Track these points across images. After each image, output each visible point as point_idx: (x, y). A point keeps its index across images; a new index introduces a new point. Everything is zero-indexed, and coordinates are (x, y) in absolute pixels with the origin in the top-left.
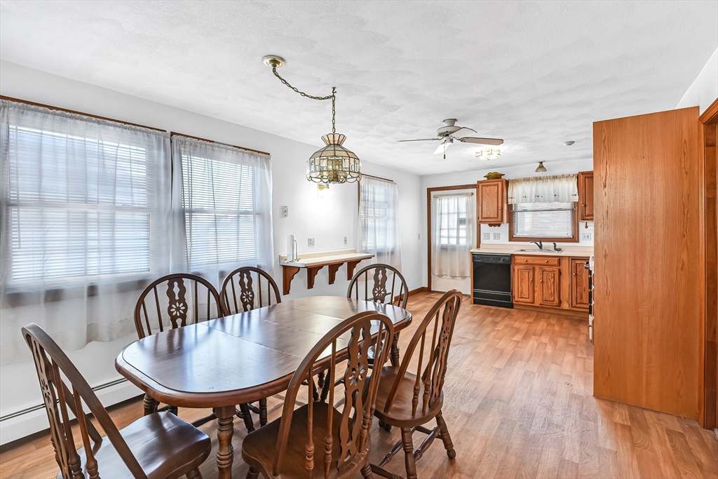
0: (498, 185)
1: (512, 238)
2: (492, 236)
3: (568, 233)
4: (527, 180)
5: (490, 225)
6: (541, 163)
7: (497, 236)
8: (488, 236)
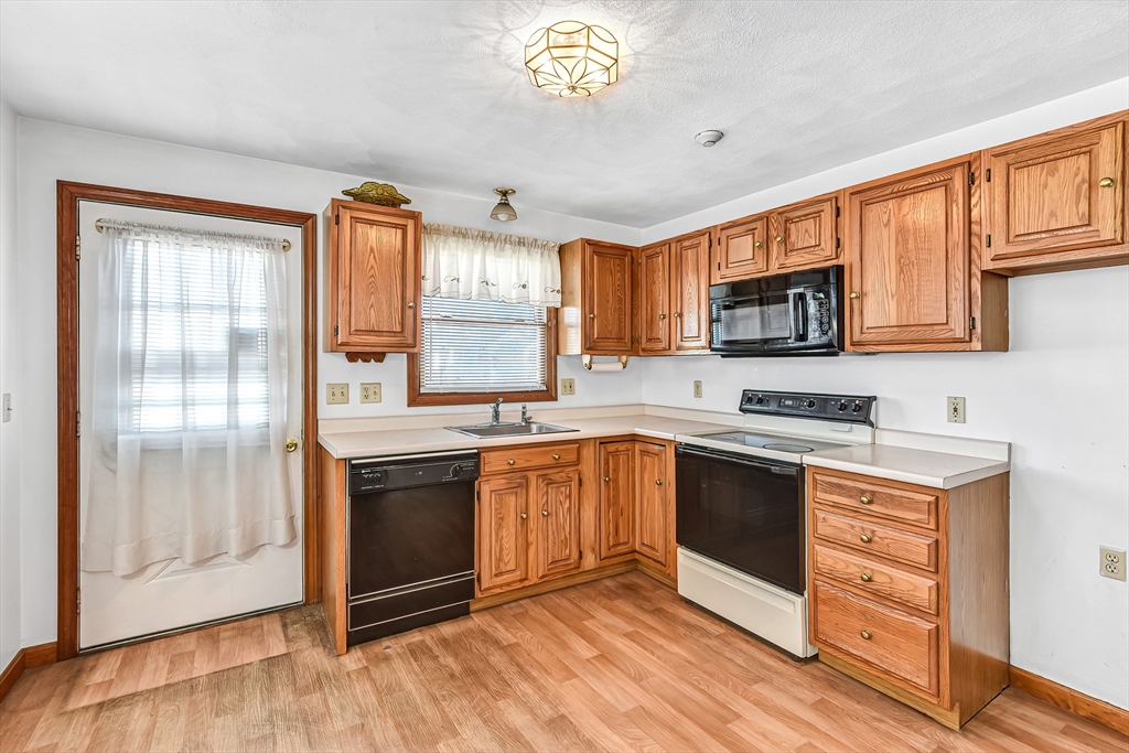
0: (404, 228)
1: (416, 397)
2: (355, 393)
3: (533, 378)
4: (461, 234)
5: (352, 357)
6: (505, 194)
7: (371, 392)
8: (340, 393)
